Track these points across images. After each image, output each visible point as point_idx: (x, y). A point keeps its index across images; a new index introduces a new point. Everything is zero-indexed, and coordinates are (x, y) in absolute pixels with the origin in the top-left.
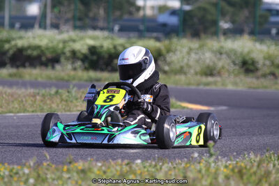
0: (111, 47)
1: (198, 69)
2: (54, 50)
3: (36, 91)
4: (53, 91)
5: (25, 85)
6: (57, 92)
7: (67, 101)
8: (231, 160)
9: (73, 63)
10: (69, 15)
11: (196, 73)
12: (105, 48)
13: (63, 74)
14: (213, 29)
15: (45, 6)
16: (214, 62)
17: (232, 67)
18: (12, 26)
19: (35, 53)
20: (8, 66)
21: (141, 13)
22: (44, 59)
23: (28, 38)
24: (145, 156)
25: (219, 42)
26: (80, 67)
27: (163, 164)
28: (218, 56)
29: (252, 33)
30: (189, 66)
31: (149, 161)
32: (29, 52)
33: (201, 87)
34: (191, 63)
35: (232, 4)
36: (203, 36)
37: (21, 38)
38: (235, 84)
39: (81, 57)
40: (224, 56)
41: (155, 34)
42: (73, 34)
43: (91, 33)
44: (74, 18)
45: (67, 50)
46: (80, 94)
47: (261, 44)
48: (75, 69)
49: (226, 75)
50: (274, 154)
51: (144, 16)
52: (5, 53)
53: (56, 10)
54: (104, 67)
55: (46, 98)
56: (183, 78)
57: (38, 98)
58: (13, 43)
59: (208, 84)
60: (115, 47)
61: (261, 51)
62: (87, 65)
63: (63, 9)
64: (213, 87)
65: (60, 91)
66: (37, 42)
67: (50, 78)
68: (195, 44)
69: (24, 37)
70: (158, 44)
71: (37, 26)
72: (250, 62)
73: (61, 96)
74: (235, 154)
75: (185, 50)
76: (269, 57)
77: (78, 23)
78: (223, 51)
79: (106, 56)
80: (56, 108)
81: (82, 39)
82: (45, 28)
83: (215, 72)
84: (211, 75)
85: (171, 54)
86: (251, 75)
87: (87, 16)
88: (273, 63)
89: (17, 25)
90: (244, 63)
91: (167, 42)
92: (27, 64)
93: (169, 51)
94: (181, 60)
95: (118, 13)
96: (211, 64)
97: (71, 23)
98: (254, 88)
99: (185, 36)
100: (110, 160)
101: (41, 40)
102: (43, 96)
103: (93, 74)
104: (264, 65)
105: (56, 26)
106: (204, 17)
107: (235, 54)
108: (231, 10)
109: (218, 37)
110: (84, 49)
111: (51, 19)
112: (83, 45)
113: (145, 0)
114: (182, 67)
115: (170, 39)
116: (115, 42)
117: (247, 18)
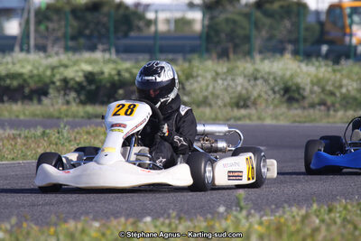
0: (114, 72)
1: (227, 99)
2: (40, 78)
3: (18, 132)
4: (39, 131)
6: (44, 134)
7: (56, 144)
10: (60, 34)
11: (225, 106)
12: (106, 75)
13: (51, 110)
14: (246, 47)
15: (27, 22)
16: (247, 89)
17: (271, 96)
19: (15, 83)
21: (153, 29)
22: (27, 91)
23: (7, 63)
24: (157, 212)
25: (254, 63)
26: (74, 99)
27: (180, 223)
28: (252, 82)
29: (296, 53)
30: (215, 96)
31: (161, 220)
32: (8, 82)
33: (232, 122)
34: (218, 92)
35: (268, 15)
36: (231, 56)
38: (276, 118)
39: (76, 86)
41: (170, 56)
42: (64, 58)
43: (87, 55)
44: (65, 37)
46: (75, 134)
47: (307, 65)
48: (68, 103)
49: (264, 105)
51: (156, 32)
53: (42, 27)
54: (105, 99)
55: (30, 141)
56: (207, 110)
57: (19, 140)
59: (239, 119)
60: (119, 73)
61: (309, 75)
62: (83, 97)
63: (51, 25)
64: (247, 122)
65: (48, 131)
66: (17, 69)
67: (34, 115)
68: (222, 67)
69: (2, 63)
71: (17, 48)
72: (294, 88)
73: (49, 137)
74: (273, 207)
75: (209, 76)
76: (318, 82)
77: (71, 44)
78: (259, 76)
79: (108, 85)
81: (75, 63)
82: (28, 51)
83: (249, 103)
84: (246, 106)
85: (191, 81)
86: (295, 105)
87: (81, 34)
88: (323, 90)
90: (287, 90)
91: (186, 65)
92: (5, 98)
93: (189, 76)
94: (204, 88)
96: (244, 92)
97: (62, 43)
98: (300, 122)
99: (210, 58)
100: (112, 219)
101: (23, 67)
102: (26, 137)
103: (90, 109)
104: (312, 92)
105: (41, 48)
106: (233, 31)
107: (275, 79)
108: (267, 21)
109: (252, 58)
110: (79, 77)
111: (35, 39)
112: (77, 71)
113: (156, 12)
114: (206, 98)
115: (190, 61)
116: (120, 67)
117: (289, 32)
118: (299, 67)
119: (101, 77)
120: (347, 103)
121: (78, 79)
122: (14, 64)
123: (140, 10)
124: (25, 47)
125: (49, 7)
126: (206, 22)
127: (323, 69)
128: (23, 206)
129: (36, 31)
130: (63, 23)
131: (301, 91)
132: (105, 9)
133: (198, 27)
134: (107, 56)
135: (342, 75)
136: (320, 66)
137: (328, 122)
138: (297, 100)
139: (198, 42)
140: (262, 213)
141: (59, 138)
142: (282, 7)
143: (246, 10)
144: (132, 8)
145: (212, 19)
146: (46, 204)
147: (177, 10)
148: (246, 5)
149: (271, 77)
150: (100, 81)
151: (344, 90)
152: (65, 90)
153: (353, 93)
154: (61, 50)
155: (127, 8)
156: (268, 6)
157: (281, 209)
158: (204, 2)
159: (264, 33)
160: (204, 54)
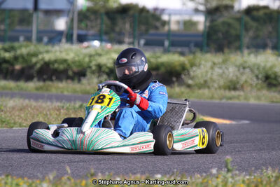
1: (222, 83)
2: (80, 64)
3: (62, 105)
4: (78, 104)
5: (50, 98)
6: (81, 106)
9: (99, 76)
11: (220, 88)
13: (88, 88)
14: (237, 44)
15: (72, 21)
16: (237, 76)
17: (255, 81)
18: (40, 40)
19: (62, 67)
20: (35, 79)
21: (166, 28)
22: (70, 73)
23: (56, 51)
24: (164, 170)
25: (243, 56)
28: (242, 70)
29: (275, 48)
30: (213, 81)
31: (168, 176)
32: (56, 66)
33: (224, 101)
34: (215, 77)
35: (255, 19)
36: (226, 50)
37: (48, 52)
38: (258, 98)
39: (107, 70)
40: (247, 70)
41: (179, 49)
43: (116, 47)
44: (100, 33)
49: (249, 89)
51: (169, 31)
52: (32, 67)
53: (83, 25)
55: (71, 111)
56: (206, 91)
57: (62, 111)
58: (40, 57)
59: (230, 98)
63: (89, 24)
64: (236, 101)
65: (84, 104)
66: (64, 56)
67: (75, 91)
68: (218, 58)
69: (51, 51)
70: (182, 59)
71: (64, 40)
72: (273, 76)
74: (253, 169)
75: (209, 64)
78: (247, 65)
81: (107, 53)
82: (72, 42)
83: (238, 86)
84: (235, 89)
85: (194, 69)
86: (274, 89)
87: (113, 30)
89: (45, 39)
90: (267, 78)
91: (191, 57)
92: (54, 78)
93: (192, 65)
94: (204, 74)
95: (143, 28)
96: (234, 78)
98: (277, 102)
99: (207, 52)
100: (130, 175)
101: (68, 54)
102: (68, 109)
106: (227, 32)
107: (258, 68)
108: (254, 24)
109: (242, 52)
110: (110, 63)
112: (108, 59)
113: (170, 15)
114: (206, 82)
115: (194, 53)
117: (270, 33)
118: (277, 60)
121: (109, 65)
122: (61, 52)
123: (158, 13)
125: (89, 10)
126: (208, 24)
129: (79, 27)
130: (99, 21)
131: (278, 78)
132: (131, 12)
133: (201, 27)
138: (275, 86)
139: (200, 39)
140: (244, 173)
142: (266, 14)
143: (238, 16)
144: (152, 12)
145: (212, 21)
146: (81, 161)
147: (186, 14)
148: (239, 12)
149: (256, 67)
152: (99, 73)
155: (147, 11)
156: (255, 13)
157: (260, 170)
158: (207, 8)
159: (251, 33)
160: (205, 48)
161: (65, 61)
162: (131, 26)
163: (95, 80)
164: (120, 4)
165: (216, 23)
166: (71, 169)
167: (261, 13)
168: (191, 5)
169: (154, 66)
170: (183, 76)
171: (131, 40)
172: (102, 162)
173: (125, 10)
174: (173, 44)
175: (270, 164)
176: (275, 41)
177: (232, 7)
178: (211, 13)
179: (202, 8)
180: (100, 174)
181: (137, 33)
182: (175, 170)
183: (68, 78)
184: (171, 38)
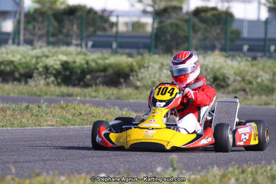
0: (83, 62)
2: (27, 65)
3: (8, 106)
4: (24, 105)
6: (27, 107)
7: (37, 116)
8: (195, 174)
9: (46, 78)
10: (43, 31)
12: (78, 64)
13: (35, 89)
14: (185, 46)
15: (19, 22)
19: (8, 69)
21: (114, 30)
22: (17, 75)
23: (2, 53)
24: (110, 170)
26: (53, 82)
29: (223, 49)
32: (2, 67)
35: (204, 21)
39: (54, 72)
41: (127, 51)
42: (46, 50)
43: (64, 48)
44: (47, 34)
45: (40, 65)
47: (232, 60)
48: (48, 84)
50: (238, 168)
51: (117, 32)
53: (30, 27)
54: (77, 82)
55: (17, 113)
57: (8, 112)
60: (87, 63)
61: (233, 68)
62: (59, 80)
63: (37, 25)
65: (31, 106)
66: (10, 57)
67: (21, 93)
68: (167, 59)
70: (130, 60)
71: (10, 42)
72: (221, 78)
73: (31, 110)
74: (199, 168)
75: (157, 66)
76: (239, 73)
77: (52, 39)
79: (79, 71)
80: (26, 122)
81: (55, 54)
82: (19, 44)
85: (142, 70)
86: (222, 90)
87: (60, 32)
88: (243, 79)
90: (215, 79)
91: (139, 58)
93: (141, 66)
94: (152, 76)
95: (91, 29)
97: (45, 39)
99: (155, 53)
100: (76, 174)
101: (13, 56)
102: (14, 109)
103: (64, 89)
104: (234, 81)
105: (29, 42)
106: (176, 33)
107: (206, 70)
108: (202, 26)
110: (57, 64)
111: (24, 35)
112: (55, 60)
113: (118, 16)
114: (153, 83)
115: (142, 55)
116: (88, 58)
117: (218, 34)
118: (225, 61)
119: (74, 65)
120: (261, 89)
121: (56, 66)
122: (7, 54)
123: (106, 14)
124: (16, 41)
125: (36, 11)
126: (156, 26)
127: (243, 64)
128: (8, 162)
129: (25, 29)
131: (227, 80)
132: (79, 14)
133: (149, 29)
134: (79, 49)
135: (258, 68)
136: (241, 61)
137: (246, 104)
138: (223, 87)
139: (148, 41)
140: (191, 173)
141: (38, 111)
142: (214, 15)
143: (187, 17)
144: (100, 13)
145: (160, 22)
146: (26, 162)
147: (134, 16)
148: (187, 13)
150: (73, 68)
151: (259, 80)
152: (46, 75)
153: (266, 82)
154: (44, 44)
155: (95, 13)
156: (203, 14)
157: (206, 170)
158: (155, 9)
159: (199, 35)
160: (153, 49)
161: (12, 62)
162: (78, 28)
163: (42, 82)
164: (68, 5)
165: (164, 24)
166: (16, 170)
167: (209, 14)
168: (139, 7)
169: (102, 68)
170: (131, 78)
171: (79, 42)
172: (47, 162)
173: (72, 11)
174: (121, 46)
175: (216, 163)
176: (223, 42)
177: (180, 9)
178: (159, 14)
179: (150, 9)
180: (45, 174)
181: (85, 34)
182: (121, 170)
183: (15, 79)
184: (119, 40)
